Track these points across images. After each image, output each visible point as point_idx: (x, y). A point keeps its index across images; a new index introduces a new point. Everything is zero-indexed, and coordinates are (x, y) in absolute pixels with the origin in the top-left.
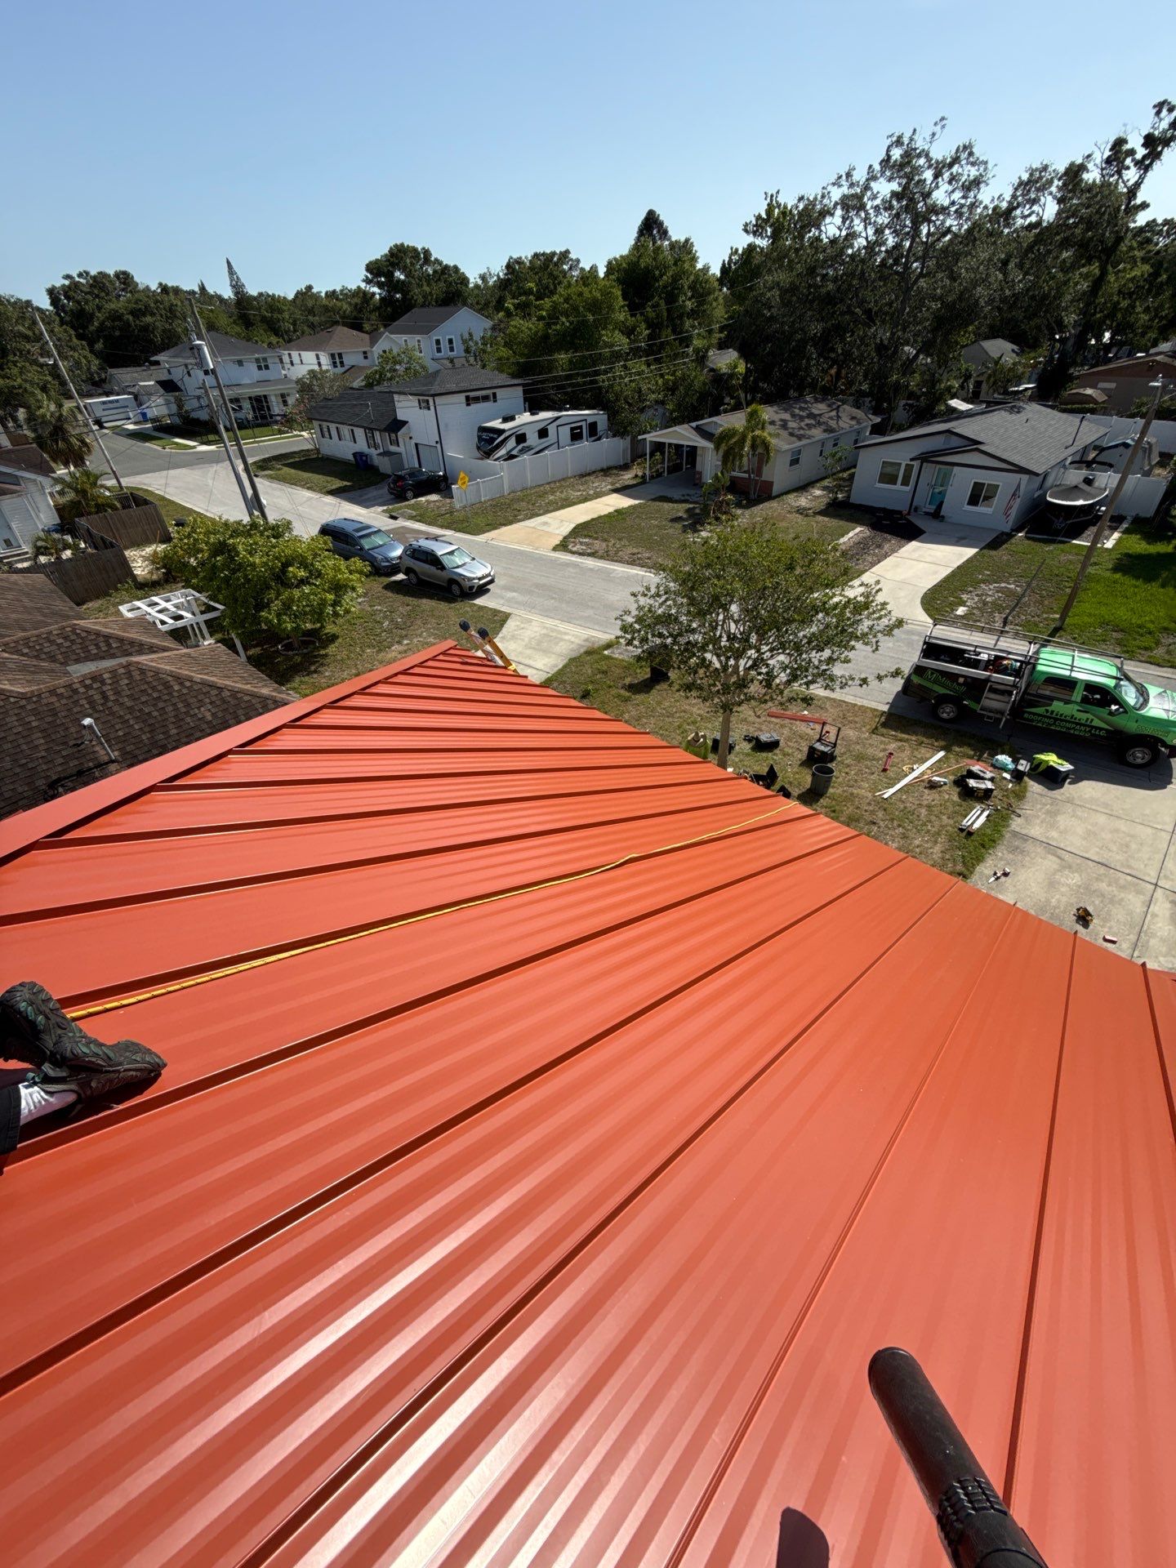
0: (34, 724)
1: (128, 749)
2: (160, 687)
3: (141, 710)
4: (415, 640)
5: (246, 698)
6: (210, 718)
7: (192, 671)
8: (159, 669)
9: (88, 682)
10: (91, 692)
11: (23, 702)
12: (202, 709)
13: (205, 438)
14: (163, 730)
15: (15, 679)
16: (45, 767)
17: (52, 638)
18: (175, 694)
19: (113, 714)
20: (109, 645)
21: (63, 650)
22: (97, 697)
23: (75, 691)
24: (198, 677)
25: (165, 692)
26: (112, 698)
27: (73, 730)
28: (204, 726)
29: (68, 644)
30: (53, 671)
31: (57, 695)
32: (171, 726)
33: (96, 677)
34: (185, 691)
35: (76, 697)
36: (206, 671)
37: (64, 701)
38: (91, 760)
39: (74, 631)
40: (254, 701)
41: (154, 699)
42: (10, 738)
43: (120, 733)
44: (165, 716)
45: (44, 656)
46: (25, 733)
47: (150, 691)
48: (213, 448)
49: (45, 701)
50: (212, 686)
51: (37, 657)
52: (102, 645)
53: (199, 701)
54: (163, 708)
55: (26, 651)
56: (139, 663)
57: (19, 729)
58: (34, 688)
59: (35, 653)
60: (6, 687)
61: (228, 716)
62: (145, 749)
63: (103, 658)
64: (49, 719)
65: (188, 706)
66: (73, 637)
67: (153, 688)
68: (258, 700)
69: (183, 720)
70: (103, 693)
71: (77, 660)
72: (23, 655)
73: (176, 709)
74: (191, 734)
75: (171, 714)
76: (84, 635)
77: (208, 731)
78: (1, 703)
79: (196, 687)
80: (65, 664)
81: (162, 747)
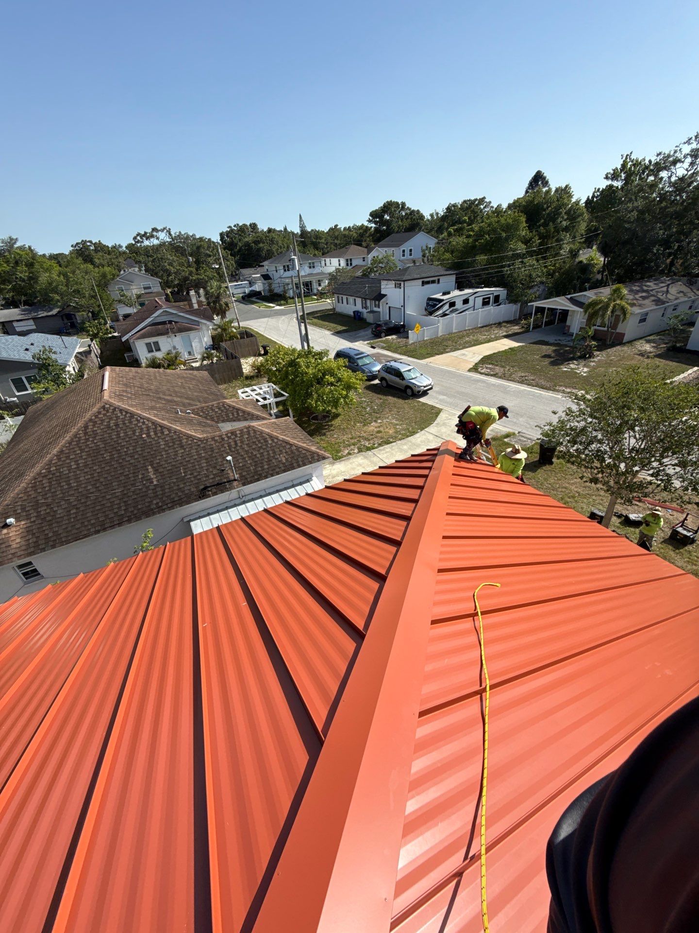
0: (203, 455)
1: (244, 474)
2: (262, 441)
3: (252, 453)
4: (385, 421)
5: (304, 452)
6: (284, 461)
7: (278, 433)
8: (262, 430)
9: (229, 435)
10: (230, 441)
11: (200, 443)
12: (281, 456)
13: (279, 303)
14: (261, 465)
15: (197, 430)
16: (204, 479)
17: (213, 408)
18: (269, 446)
19: (238, 453)
20: (238, 414)
21: (218, 415)
22: (232, 443)
23: (223, 439)
24: (281, 437)
25: (264, 444)
26: (239, 445)
27: (220, 460)
28: (281, 465)
29: (220, 412)
30: (212, 426)
31: (215, 440)
32: (265, 463)
33: (233, 433)
34: (274, 444)
35: (223, 443)
36: (284, 434)
37: (217, 444)
38: (225, 478)
39: (223, 405)
40: (307, 454)
41: (259, 447)
42: (192, 461)
43: (241, 465)
44: (263, 458)
45: (208, 417)
46: (199, 459)
47: (257, 443)
48: (282, 307)
49: (209, 443)
50: (287, 443)
51: (206, 418)
52: (235, 413)
53: (281, 451)
54: (262, 453)
55: (201, 414)
56: (253, 426)
57: (196, 457)
58: (205, 435)
59: (205, 415)
60: (193, 434)
61: (294, 461)
62: (251, 475)
63: (234, 421)
64: (210, 453)
65: (274, 452)
66: (223, 409)
67: (259, 441)
68: (310, 453)
69: (271, 460)
70: (235, 442)
71: (223, 421)
72: (200, 416)
73: (269, 454)
74: (274, 470)
75: (266, 457)
76: (228, 407)
77: (283, 468)
78: (190, 442)
79: (279, 443)
80: (217, 422)
81: (260, 475)
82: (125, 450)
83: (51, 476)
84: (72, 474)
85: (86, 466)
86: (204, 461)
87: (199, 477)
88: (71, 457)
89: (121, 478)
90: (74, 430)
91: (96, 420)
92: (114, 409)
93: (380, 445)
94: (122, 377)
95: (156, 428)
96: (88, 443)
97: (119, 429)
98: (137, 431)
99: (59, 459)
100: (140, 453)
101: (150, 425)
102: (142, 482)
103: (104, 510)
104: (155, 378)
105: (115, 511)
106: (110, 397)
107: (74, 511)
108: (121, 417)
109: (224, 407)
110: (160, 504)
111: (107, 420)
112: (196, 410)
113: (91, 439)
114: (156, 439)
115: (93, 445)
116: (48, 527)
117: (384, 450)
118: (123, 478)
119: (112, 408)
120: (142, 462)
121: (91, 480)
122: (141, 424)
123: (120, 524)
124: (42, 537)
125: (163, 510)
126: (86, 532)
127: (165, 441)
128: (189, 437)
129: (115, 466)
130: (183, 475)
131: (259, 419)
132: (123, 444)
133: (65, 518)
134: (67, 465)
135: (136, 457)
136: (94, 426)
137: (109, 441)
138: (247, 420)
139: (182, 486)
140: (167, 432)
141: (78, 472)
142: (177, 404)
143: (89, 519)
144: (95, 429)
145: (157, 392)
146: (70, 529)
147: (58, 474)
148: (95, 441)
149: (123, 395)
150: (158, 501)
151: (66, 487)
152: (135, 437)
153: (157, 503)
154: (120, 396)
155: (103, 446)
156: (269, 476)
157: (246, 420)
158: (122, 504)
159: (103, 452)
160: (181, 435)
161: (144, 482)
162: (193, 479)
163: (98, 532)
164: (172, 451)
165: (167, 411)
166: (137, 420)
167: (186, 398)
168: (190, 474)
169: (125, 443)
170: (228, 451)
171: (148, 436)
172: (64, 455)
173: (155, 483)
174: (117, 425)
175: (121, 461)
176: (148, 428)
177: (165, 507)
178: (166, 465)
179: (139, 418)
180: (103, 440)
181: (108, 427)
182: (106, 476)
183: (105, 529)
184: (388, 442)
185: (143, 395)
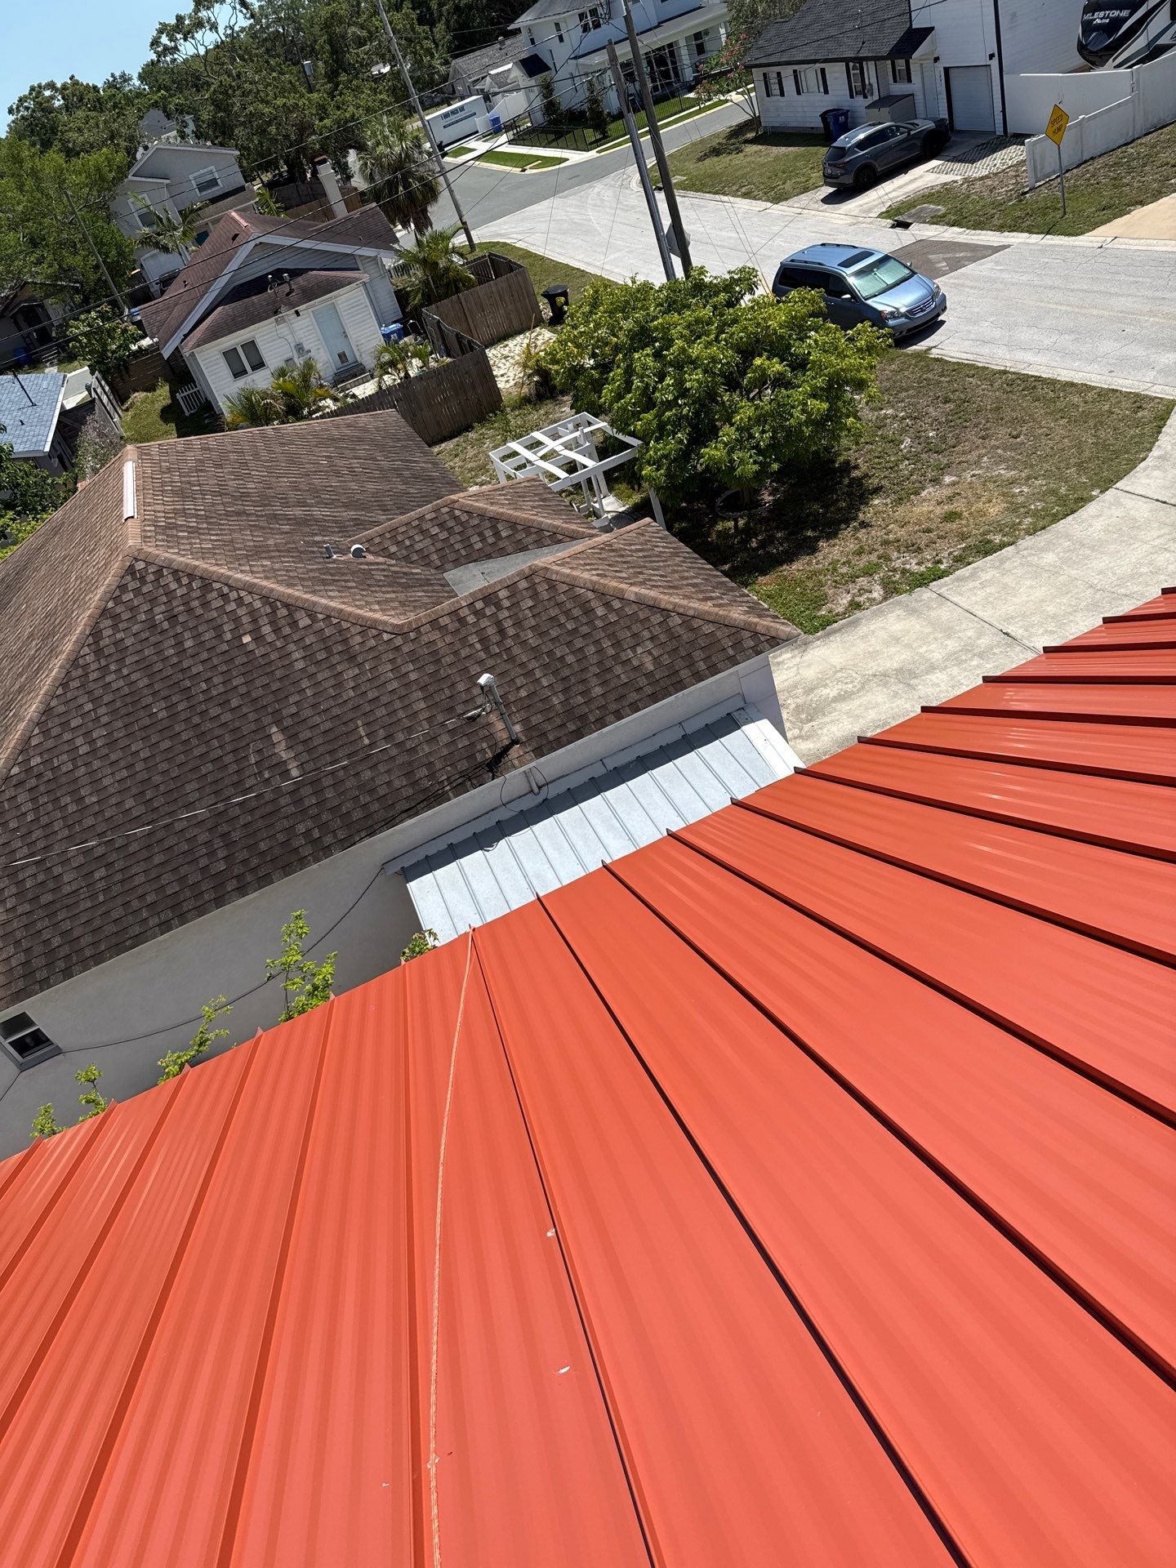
0: (413, 676)
1: (535, 720)
2: (576, 612)
3: (550, 653)
4: (968, 475)
5: (707, 629)
7: (622, 580)
8: (575, 578)
9: (479, 605)
10: (484, 623)
11: (399, 641)
12: (639, 650)
13: (581, 140)
14: (581, 688)
15: (387, 601)
16: (427, 749)
17: (425, 527)
18: (599, 623)
19: (512, 659)
20: (497, 534)
21: (439, 545)
22: (491, 631)
23: (462, 621)
24: (632, 591)
25: (584, 620)
26: (511, 632)
27: (461, 687)
28: (643, 681)
29: (443, 535)
30: (427, 582)
31: (440, 628)
32: (594, 681)
33: (489, 597)
34: (613, 618)
35: (463, 633)
36: (641, 578)
37: (448, 639)
38: (483, 738)
39: (451, 513)
40: (718, 634)
41: (569, 632)
42: (385, 699)
43: (523, 693)
44: (585, 664)
45: (415, 557)
46: (402, 691)
47: (563, 619)
48: (593, 154)
49: (425, 639)
50: (654, 607)
51: (406, 558)
52: (488, 533)
53: (634, 635)
54: (581, 649)
55: (393, 549)
56: (547, 569)
57: (395, 685)
58: (412, 616)
59: (405, 552)
60: (378, 616)
61: (679, 664)
62: (558, 721)
63: (489, 557)
64: (430, 669)
65: (617, 644)
66: (451, 524)
67: (567, 613)
68: (727, 631)
69: (609, 670)
70: (498, 623)
71: (457, 563)
72: (390, 556)
73: (600, 651)
74: (623, 697)
75: (594, 660)
76: (464, 517)
77: (649, 690)
78: (373, 643)
79: (629, 610)
80: (441, 568)
81: (583, 717)
82: (204, 686)
83: (33, 782)
84: (83, 770)
85: (112, 744)
86: (420, 694)
87: (409, 745)
88: (73, 724)
89: (204, 770)
90: (68, 646)
91: (119, 610)
92: (159, 573)
93: (961, 561)
94: (169, 471)
95: (274, 612)
96: (108, 679)
97: (179, 629)
98: (226, 628)
99: (45, 733)
100: (243, 690)
101: (258, 604)
102: (260, 773)
103: (173, 865)
104: (256, 456)
105: (203, 862)
106: (145, 538)
107: (102, 872)
108: (179, 593)
109: (456, 518)
110: (316, 834)
111: (145, 607)
112: (377, 540)
113: (113, 667)
114: (279, 644)
115: (121, 683)
116: (46, 922)
117: (973, 576)
118: (210, 767)
119: (151, 570)
120: (252, 717)
121: (129, 783)
122: (233, 606)
123: (219, 902)
124: (38, 950)
125: (327, 851)
126: (137, 929)
127: (305, 648)
128: (366, 626)
129: (184, 737)
130: (366, 741)
131: (559, 542)
132: (194, 671)
133: (83, 893)
134: (66, 748)
135: (234, 703)
136: (114, 626)
137: (159, 666)
138: (524, 549)
139: (368, 774)
140: (308, 621)
141: (96, 764)
142: (323, 527)
143: (140, 891)
144: (119, 636)
145: (265, 500)
146: (97, 923)
147: (49, 775)
148: (125, 672)
149: (175, 527)
150: (310, 824)
151: (72, 808)
152: (225, 647)
153: (308, 832)
154: (167, 531)
155: (146, 681)
156: (611, 717)
157: (522, 548)
158: (218, 843)
159: (149, 700)
160: (345, 625)
161: (267, 775)
162: (394, 752)
163: (165, 927)
164: (327, 673)
165: (300, 555)
166: (223, 596)
167: (346, 506)
168: (387, 738)
169: (201, 668)
170: (482, 655)
171: (258, 638)
172: (57, 721)
173: (295, 773)
174: (172, 618)
175: (196, 720)
176: (253, 613)
177: (328, 840)
178: (317, 720)
179: (226, 590)
180: (145, 667)
181: (153, 626)
182: (165, 766)
183: (183, 919)
184: (986, 549)
185: (228, 514)
